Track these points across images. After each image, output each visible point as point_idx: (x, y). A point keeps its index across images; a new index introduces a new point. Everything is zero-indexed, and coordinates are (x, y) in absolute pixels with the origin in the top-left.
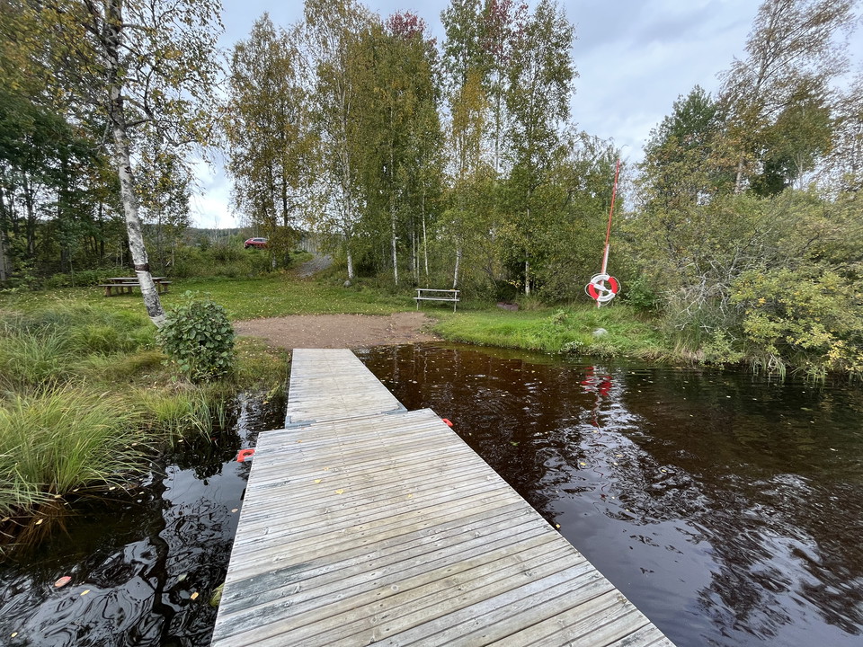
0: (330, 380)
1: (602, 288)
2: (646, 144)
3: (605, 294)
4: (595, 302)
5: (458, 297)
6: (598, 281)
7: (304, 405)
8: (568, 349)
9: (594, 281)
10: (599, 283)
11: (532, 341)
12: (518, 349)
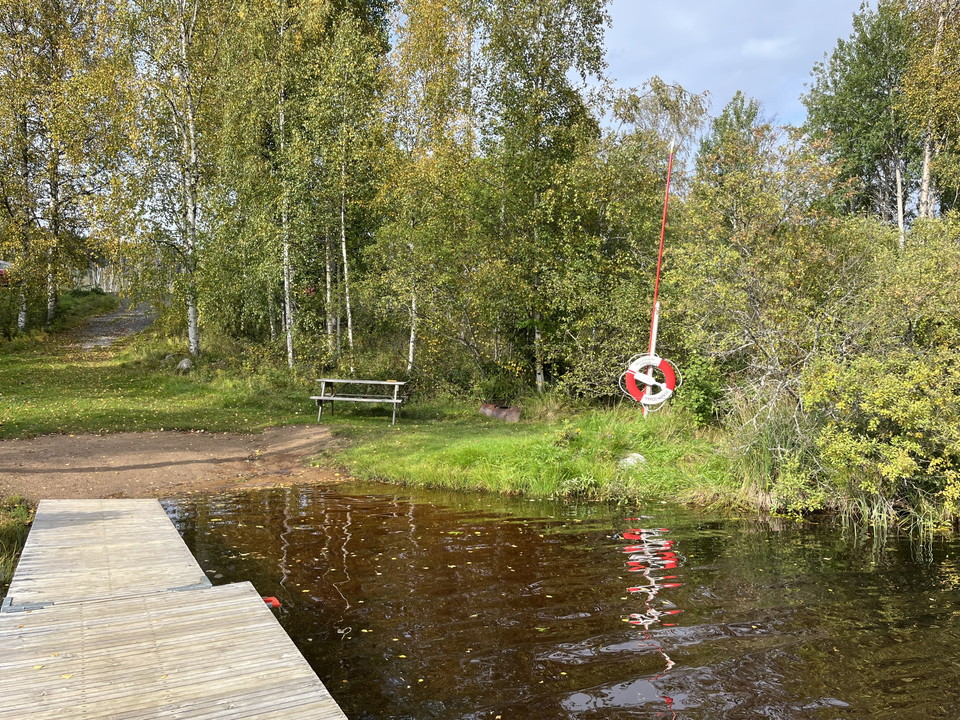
0: (99, 548)
1: (648, 379)
2: (807, 92)
3: (655, 390)
4: (637, 405)
5: (399, 393)
6: (642, 365)
7: (39, 583)
8: (567, 491)
9: (634, 367)
10: (644, 370)
11: (505, 477)
12: (483, 492)
